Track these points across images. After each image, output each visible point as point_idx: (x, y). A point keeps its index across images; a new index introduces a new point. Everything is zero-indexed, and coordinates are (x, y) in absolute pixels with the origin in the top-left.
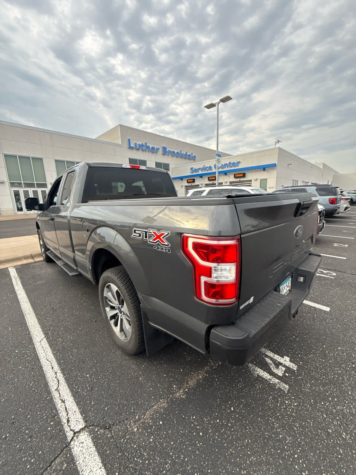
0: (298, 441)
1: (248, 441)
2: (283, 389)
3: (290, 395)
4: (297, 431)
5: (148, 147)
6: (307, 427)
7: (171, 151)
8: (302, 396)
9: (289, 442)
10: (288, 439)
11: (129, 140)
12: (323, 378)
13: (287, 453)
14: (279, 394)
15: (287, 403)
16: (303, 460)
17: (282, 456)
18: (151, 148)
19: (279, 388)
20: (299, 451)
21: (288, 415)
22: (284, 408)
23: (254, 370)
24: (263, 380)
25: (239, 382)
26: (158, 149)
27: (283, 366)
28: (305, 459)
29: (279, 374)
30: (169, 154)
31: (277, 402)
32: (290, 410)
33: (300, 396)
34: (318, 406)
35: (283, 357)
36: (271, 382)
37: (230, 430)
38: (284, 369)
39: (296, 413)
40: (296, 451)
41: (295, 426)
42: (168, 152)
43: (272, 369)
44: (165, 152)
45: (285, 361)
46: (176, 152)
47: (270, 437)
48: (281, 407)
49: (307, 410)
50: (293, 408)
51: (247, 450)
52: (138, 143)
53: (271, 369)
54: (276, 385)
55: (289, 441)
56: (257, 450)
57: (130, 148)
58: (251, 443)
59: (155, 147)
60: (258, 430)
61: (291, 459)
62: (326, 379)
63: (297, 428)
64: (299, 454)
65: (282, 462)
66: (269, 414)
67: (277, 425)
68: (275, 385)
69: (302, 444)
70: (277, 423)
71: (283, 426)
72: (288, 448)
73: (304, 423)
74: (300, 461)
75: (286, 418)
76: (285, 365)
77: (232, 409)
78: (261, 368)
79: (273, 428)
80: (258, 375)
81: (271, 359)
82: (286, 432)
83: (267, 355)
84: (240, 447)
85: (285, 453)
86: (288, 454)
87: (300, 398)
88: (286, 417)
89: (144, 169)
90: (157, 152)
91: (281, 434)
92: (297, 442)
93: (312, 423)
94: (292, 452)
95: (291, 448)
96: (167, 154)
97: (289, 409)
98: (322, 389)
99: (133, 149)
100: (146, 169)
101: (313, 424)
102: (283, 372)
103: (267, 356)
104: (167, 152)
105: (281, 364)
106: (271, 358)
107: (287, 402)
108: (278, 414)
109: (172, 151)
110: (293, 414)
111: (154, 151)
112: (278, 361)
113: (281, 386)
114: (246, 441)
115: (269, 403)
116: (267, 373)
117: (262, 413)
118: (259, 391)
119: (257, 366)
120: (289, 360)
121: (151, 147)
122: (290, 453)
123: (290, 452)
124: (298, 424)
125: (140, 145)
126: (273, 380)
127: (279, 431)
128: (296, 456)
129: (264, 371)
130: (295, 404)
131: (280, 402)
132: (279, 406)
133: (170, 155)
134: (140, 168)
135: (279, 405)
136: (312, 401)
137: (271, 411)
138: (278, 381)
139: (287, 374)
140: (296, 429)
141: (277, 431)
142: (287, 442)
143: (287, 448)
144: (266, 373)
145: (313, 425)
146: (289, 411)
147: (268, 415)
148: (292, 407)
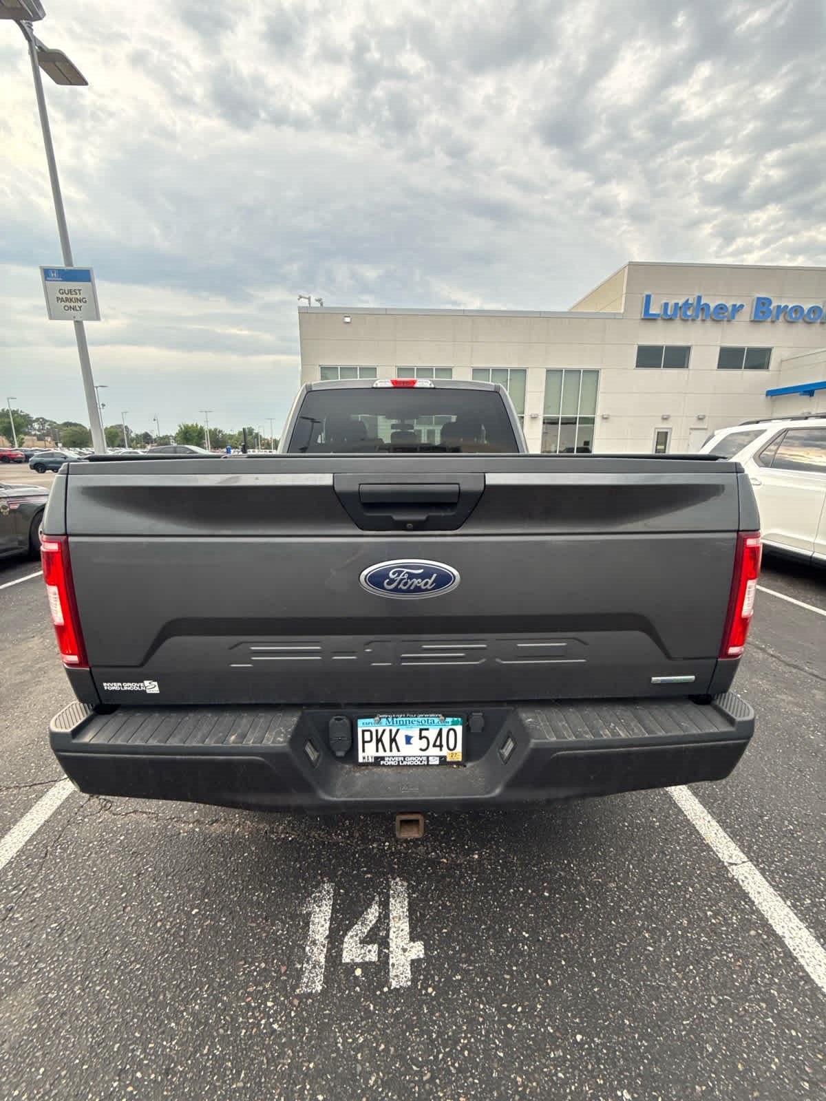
0: (175, 1066)
1: (138, 969)
2: (305, 980)
3: (296, 1002)
4: (202, 1055)
5: (704, 308)
6: (222, 1077)
7: (786, 307)
8: (310, 1032)
9: (165, 1047)
10: (174, 1043)
11: (648, 297)
12: (421, 1074)
13: (138, 1054)
14: (284, 978)
15: (266, 1006)
16: (135, 1093)
17: (130, 1045)
18: (712, 309)
19: (300, 972)
20: (153, 1076)
21: (234, 1019)
22: (248, 1004)
23: (318, 901)
24: (300, 931)
25: (264, 890)
26: (737, 309)
27: (380, 952)
28: (137, 1097)
29: (345, 954)
30: (778, 318)
31: (257, 984)
32: (251, 1021)
33: (307, 1030)
34: (304, 1088)
35: (412, 939)
36: (307, 949)
37: (148, 929)
38: (373, 957)
39: (251, 1037)
40: (150, 1071)
41: (213, 1046)
42: (774, 312)
43: (350, 934)
44: (763, 312)
45: (404, 950)
46: (806, 307)
47: (163, 1005)
48: (248, 997)
49: (272, 1061)
50: (259, 1024)
51: (120, 977)
52: (672, 303)
53: (348, 928)
54: (308, 962)
55: (170, 1047)
56: (127, 993)
57: (649, 318)
58: (136, 976)
59: (729, 304)
60: (168, 975)
61: (128, 1067)
62: (421, 1083)
63: (207, 1054)
64: (145, 1081)
65: (115, 1049)
66: (218, 980)
67: (197, 1007)
68: (304, 958)
69: (172, 1077)
70: (201, 1005)
71: (198, 1020)
72: (152, 1052)
73: (229, 1064)
74: (130, 1089)
75: (224, 1019)
76: (387, 956)
77: (193, 913)
78: (334, 911)
79: (186, 1001)
80: (309, 914)
81: (384, 918)
82: (187, 1032)
83: (388, 904)
84: (123, 962)
85: (137, 1049)
86: (139, 1056)
87: (300, 1030)
88: (227, 1018)
89: (428, 386)
90: (733, 317)
91: (177, 1024)
92: (172, 1065)
93: (241, 1084)
94: (146, 1062)
95: (153, 1058)
96: (769, 320)
97: (254, 1017)
98: (371, 1082)
99: (655, 320)
100: (433, 386)
101: (238, 1090)
102: (358, 960)
103: (385, 905)
104: (771, 312)
105: (384, 943)
106: (387, 916)
107: (270, 1004)
108: (225, 998)
109: (790, 306)
110: (244, 1031)
111: (722, 315)
112: (388, 935)
113: (310, 972)
114: (138, 966)
115: (245, 969)
116: (330, 928)
117: (212, 965)
118: (264, 935)
119: (335, 900)
120: (414, 957)
121: (712, 306)
122: (142, 1060)
123: (145, 1058)
124: (221, 1052)
125: (680, 305)
126: (315, 950)
127: (183, 1016)
128: (139, 1075)
129: (331, 919)
130: (275, 1026)
131: (261, 988)
132: (248, 993)
133: (781, 318)
134: (417, 385)
135: (251, 990)
136: (311, 1065)
137: (224, 982)
138: (323, 960)
139: (358, 972)
140: (205, 1051)
141: (182, 1012)
142: (165, 1043)
143: (151, 1048)
144: (327, 925)
145: (235, 1091)
146: (248, 1019)
147: (213, 980)
148: (263, 1022)
